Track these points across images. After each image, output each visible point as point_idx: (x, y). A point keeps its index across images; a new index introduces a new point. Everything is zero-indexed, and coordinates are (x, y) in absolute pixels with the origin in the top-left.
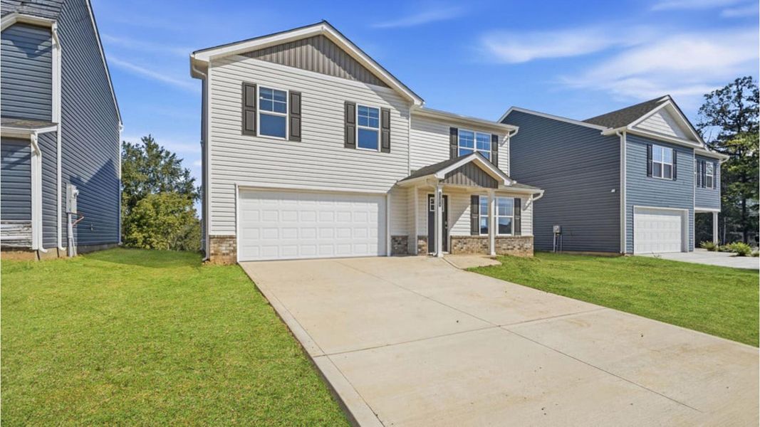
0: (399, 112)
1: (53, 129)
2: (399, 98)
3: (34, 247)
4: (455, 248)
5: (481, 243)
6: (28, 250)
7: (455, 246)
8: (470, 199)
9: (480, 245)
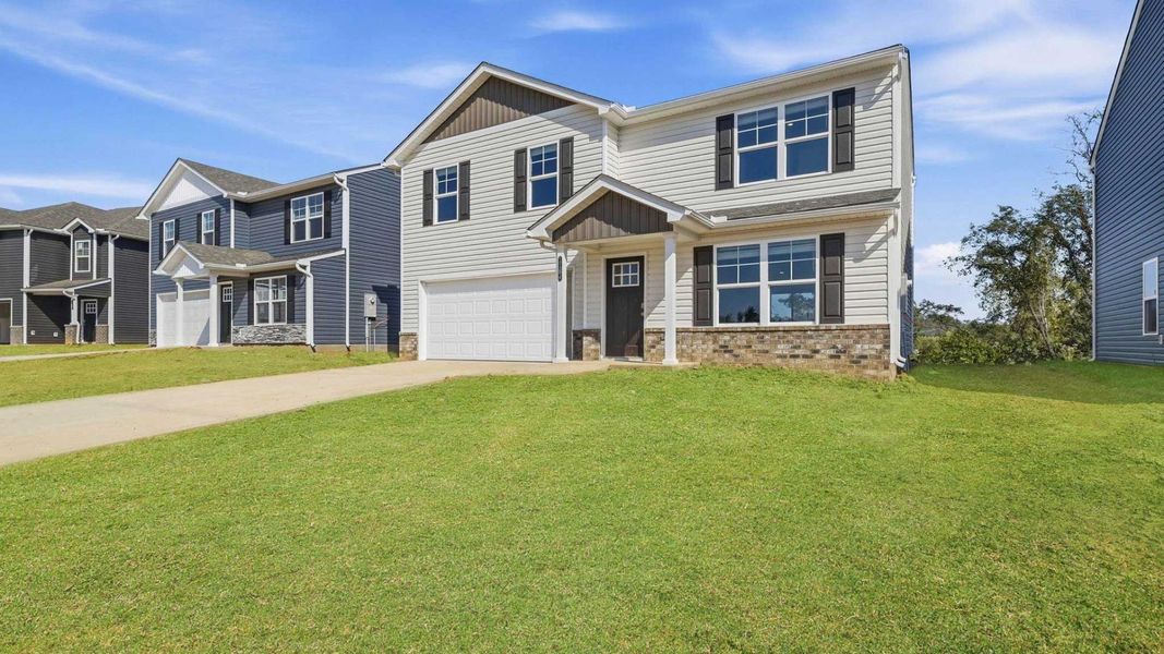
0: (587, 136)
1: (342, 252)
2: (586, 113)
3: (308, 343)
4: (653, 351)
5: (715, 342)
6: (304, 344)
7: (653, 347)
8: (692, 255)
9: (712, 347)
